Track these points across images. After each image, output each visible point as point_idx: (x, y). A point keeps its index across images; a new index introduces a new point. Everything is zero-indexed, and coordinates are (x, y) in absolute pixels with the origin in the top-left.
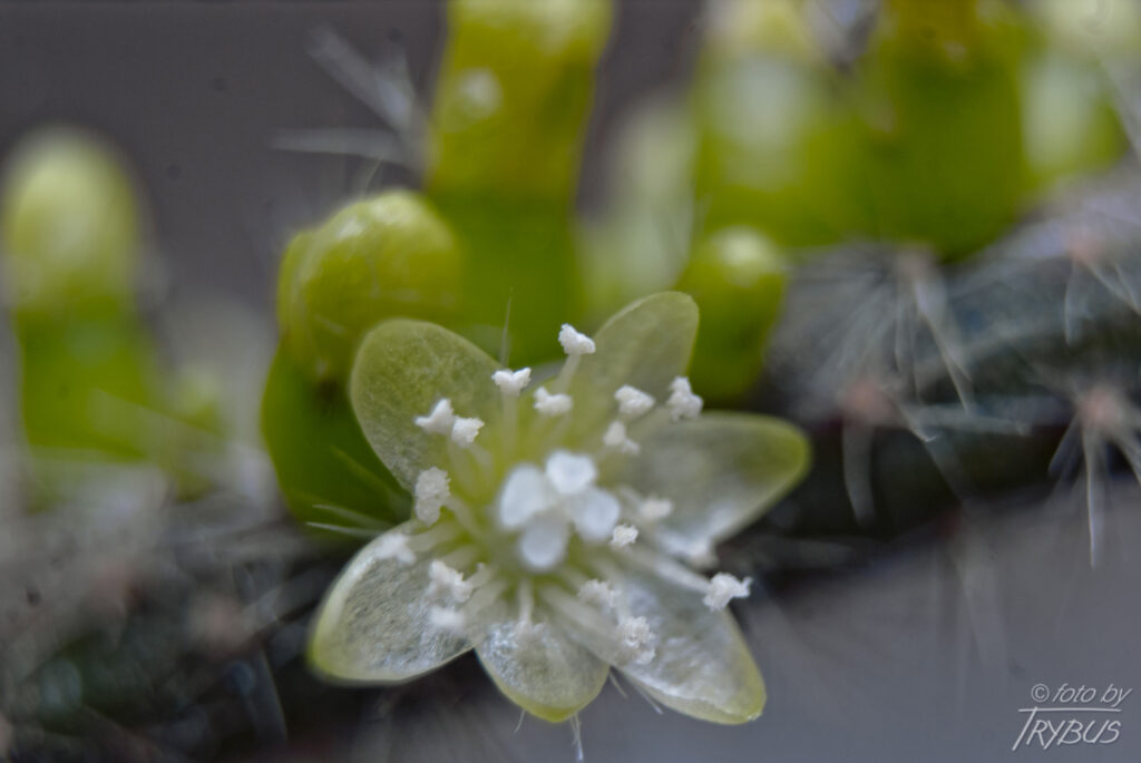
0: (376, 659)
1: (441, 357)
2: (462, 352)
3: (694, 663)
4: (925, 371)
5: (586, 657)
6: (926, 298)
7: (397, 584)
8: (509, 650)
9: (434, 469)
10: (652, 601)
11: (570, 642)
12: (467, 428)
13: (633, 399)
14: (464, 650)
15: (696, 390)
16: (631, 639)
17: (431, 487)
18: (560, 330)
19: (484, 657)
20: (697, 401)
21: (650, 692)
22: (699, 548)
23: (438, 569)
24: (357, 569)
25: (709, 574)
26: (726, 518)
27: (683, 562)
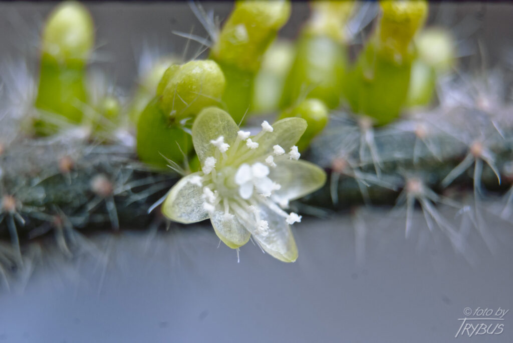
0: (179, 215)
1: (221, 122)
2: (228, 121)
3: (275, 239)
4: (364, 160)
5: (243, 230)
6: (369, 137)
7: (190, 191)
8: (220, 221)
9: (212, 157)
10: (266, 215)
11: (239, 223)
12: (224, 147)
13: (279, 149)
14: (207, 218)
15: (299, 151)
16: (262, 227)
17: (210, 163)
18: (263, 122)
19: (212, 222)
20: (299, 155)
21: (262, 245)
22: (285, 202)
23: (207, 190)
24: (181, 184)
25: (289, 212)
26: (294, 194)
27: (278, 205)
